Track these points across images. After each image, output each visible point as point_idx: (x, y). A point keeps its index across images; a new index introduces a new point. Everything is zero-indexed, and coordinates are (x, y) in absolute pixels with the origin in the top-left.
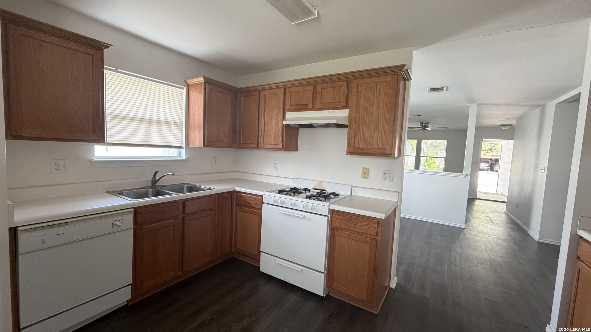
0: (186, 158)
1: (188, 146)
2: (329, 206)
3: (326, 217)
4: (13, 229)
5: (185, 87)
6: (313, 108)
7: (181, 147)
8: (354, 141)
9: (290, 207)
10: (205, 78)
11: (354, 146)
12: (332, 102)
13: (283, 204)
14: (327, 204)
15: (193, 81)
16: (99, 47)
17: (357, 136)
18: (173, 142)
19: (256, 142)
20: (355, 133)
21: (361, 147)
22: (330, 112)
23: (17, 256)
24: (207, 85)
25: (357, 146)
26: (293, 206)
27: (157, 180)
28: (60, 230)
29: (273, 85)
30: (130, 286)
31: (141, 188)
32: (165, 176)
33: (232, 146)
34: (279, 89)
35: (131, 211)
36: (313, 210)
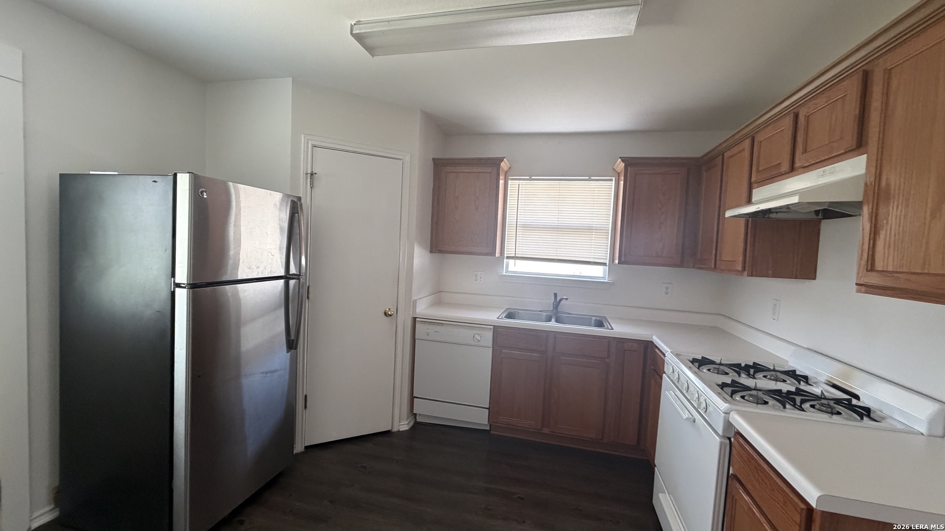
0: (610, 279)
1: (613, 262)
2: (727, 413)
3: (717, 436)
4: (415, 319)
5: (614, 178)
6: (793, 170)
7: (604, 264)
8: (871, 250)
9: (685, 392)
10: (624, 160)
11: (871, 266)
12: (827, 143)
13: (678, 382)
14: (723, 406)
15: (618, 167)
16: (495, 163)
17: (882, 235)
18: (592, 256)
19: (713, 257)
20: (873, 226)
21: (890, 269)
22: (824, 172)
23: (415, 339)
24: (629, 168)
25: (879, 265)
26: (687, 392)
27: (557, 304)
28: (438, 328)
29: (737, 137)
30: (488, 410)
31: (540, 311)
32: (561, 300)
33: (681, 264)
34: (745, 141)
35: (491, 329)
36: (704, 410)
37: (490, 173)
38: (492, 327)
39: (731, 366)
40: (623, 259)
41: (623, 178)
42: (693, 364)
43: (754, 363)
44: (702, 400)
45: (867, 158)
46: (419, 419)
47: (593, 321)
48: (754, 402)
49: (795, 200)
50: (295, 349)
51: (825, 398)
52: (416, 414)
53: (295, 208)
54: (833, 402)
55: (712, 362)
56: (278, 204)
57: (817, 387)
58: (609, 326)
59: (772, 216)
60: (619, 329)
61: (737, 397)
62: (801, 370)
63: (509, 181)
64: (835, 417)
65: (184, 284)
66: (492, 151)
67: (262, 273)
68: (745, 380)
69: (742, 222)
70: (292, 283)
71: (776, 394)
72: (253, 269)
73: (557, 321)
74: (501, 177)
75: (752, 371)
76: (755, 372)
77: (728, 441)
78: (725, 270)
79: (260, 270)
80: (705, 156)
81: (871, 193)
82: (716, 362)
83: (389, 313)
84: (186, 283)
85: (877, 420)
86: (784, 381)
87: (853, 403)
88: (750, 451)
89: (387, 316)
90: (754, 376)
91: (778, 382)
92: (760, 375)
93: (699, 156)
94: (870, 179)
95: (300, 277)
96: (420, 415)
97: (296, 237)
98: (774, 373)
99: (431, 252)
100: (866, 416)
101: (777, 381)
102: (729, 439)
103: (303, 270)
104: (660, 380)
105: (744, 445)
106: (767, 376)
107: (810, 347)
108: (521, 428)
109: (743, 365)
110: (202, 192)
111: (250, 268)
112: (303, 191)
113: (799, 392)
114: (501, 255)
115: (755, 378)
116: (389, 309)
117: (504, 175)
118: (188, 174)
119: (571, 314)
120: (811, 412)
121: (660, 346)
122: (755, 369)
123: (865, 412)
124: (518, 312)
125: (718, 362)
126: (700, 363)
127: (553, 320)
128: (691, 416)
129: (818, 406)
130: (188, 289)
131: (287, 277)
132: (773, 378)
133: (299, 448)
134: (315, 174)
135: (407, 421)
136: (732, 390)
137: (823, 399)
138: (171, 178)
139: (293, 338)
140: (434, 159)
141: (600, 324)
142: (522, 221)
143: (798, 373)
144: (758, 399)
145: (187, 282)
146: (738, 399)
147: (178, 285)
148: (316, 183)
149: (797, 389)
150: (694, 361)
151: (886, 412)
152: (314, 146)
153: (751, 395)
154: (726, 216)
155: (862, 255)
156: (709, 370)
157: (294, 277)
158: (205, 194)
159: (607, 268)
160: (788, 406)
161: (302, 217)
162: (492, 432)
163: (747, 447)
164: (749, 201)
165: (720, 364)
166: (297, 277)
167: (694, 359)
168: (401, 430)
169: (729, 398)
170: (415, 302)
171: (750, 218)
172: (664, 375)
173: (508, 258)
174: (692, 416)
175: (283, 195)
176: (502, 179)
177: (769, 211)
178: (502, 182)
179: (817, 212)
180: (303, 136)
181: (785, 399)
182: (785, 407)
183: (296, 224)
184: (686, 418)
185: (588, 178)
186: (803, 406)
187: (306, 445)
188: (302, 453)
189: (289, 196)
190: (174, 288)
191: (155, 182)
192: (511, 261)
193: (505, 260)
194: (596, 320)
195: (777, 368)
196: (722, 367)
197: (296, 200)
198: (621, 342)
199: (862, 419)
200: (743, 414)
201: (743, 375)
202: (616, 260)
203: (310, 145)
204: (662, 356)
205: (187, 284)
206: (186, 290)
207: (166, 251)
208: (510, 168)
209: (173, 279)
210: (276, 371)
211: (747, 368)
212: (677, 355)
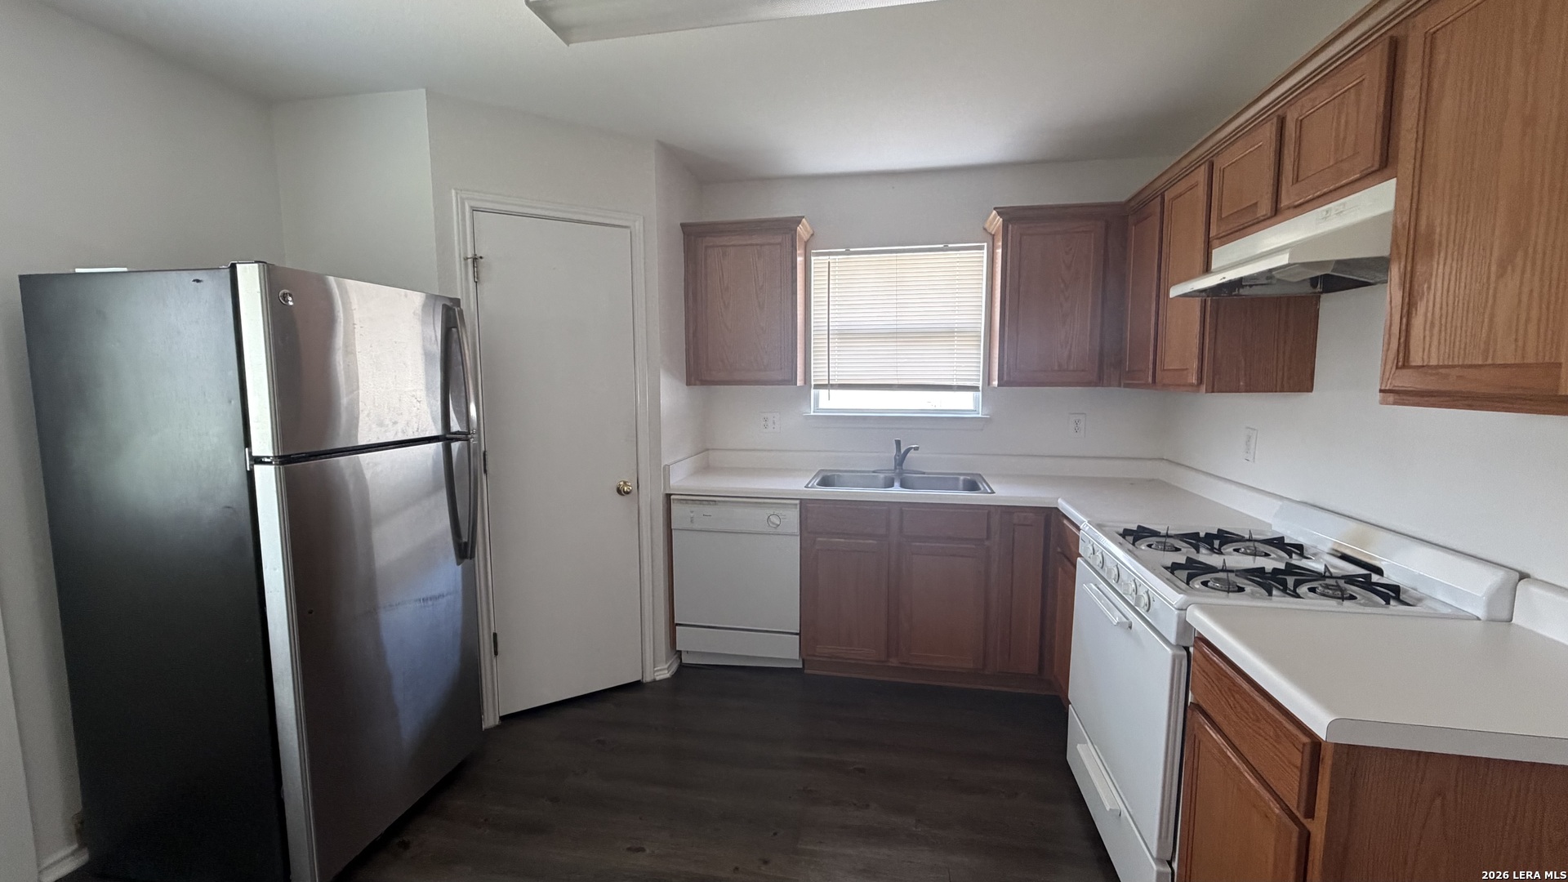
0: (986, 413)
1: (989, 384)
2: (1182, 609)
3: (1168, 646)
4: (668, 496)
5: (985, 244)
6: (1277, 212)
7: (975, 388)
8: (1403, 334)
9: (1113, 582)
10: (1001, 212)
11: (1402, 359)
12: (1331, 164)
13: (1102, 567)
14: (1177, 598)
15: (991, 224)
16: (788, 226)
17: (1421, 308)
18: (955, 377)
19: (1151, 366)
20: (1407, 294)
21: (1434, 362)
22: (1327, 212)
23: (671, 530)
24: (1010, 226)
25: (1416, 359)
26: (1117, 582)
27: (901, 459)
28: (708, 510)
29: (1185, 163)
30: (798, 637)
31: (874, 472)
32: (908, 450)
33: (1099, 381)
34: (1198, 170)
35: (796, 505)
36: (1146, 608)
37: (780, 244)
38: (798, 502)
39: (1184, 537)
40: (1005, 378)
41: (1000, 244)
42: (1124, 537)
43: (1219, 530)
44: (1142, 592)
45: (1397, 184)
46: (686, 660)
47: (961, 483)
48: (1224, 589)
49: (1283, 260)
50: (471, 559)
51: (1331, 577)
52: (680, 652)
53: (451, 318)
54: (1343, 581)
55: (1155, 534)
56: (419, 311)
57: (1317, 561)
58: (987, 488)
59: (1244, 292)
60: (1004, 492)
61: (1197, 584)
62: (1292, 536)
63: (813, 258)
64: (1347, 603)
65: (268, 457)
66: (781, 207)
67: (403, 432)
68: (1205, 557)
69: (1196, 303)
70: (455, 446)
71: (1256, 575)
72: (387, 426)
73: (903, 485)
74: (798, 252)
75: (1216, 543)
76: (1221, 545)
77: (1185, 653)
78: (1170, 385)
79: (399, 427)
80: (1130, 201)
81: (1403, 243)
82: (1160, 533)
83: (626, 488)
84: (272, 455)
85: (1411, 603)
86: (1267, 555)
87: (1373, 581)
88: (1221, 665)
89: (622, 495)
90: (1219, 549)
91: (1257, 557)
92: (1228, 549)
93: (1123, 199)
94: (1402, 218)
95: (470, 436)
96: (687, 652)
97: (456, 369)
98: (1251, 544)
99: (689, 383)
100: (1394, 598)
101: (1255, 555)
102: (1187, 649)
103: (474, 425)
104: (1072, 567)
105: (1211, 656)
106: (1240, 549)
107: (1305, 500)
108: (853, 662)
109: (1202, 535)
110: (284, 296)
111: (381, 424)
112: (460, 287)
113: (1291, 569)
114: (805, 383)
115: (1221, 553)
116: (625, 483)
117: (803, 246)
118: (256, 265)
119: (924, 473)
120: (1311, 598)
121: (1069, 513)
122: (1221, 539)
123: (1392, 593)
124: (839, 476)
125: (1163, 532)
126: (1135, 536)
127: (897, 484)
128: (1125, 620)
129: (1320, 588)
130: (275, 464)
131: (446, 438)
132: (1248, 551)
133: (490, 720)
134: (481, 258)
135: (666, 663)
136: (1189, 573)
137: (1328, 577)
138: (227, 273)
139: (465, 539)
140: (683, 225)
141: (972, 486)
142: (837, 324)
143: (1287, 541)
144: (1229, 584)
145: (274, 453)
146: (1197, 586)
147: (258, 460)
148: (483, 275)
149: (1288, 564)
150: (1126, 533)
151: (1424, 590)
152: (474, 210)
153: (1217, 580)
154: (1171, 296)
155: (1389, 344)
156: (1150, 546)
157: (456, 437)
158: (290, 299)
159: (980, 393)
160: (1275, 592)
161: (464, 333)
162: (805, 671)
163: (1216, 659)
164: (1207, 270)
165: (1167, 536)
166: (464, 436)
167: (1125, 530)
168: (658, 678)
169: (1183, 586)
170: (667, 469)
171: (1208, 296)
172: (1079, 559)
173: (818, 387)
174: (1127, 619)
175: (427, 297)
176: (800, 255)
177: (1238, 283)
178: (800, 259)
179: (1314, 281)
180: (453, 192)
181: (1268, 581)
182: (1270, 594)
183: (455, 347)
184: (1118, 623)
185: (942, 246)
186: (1298, 591)
187: (501, 715)
188: (497, 727)
189: (437, 297)
190: (252, 466)
191: (198, 281)
192: (823, 393)
193: (813, 391)
194: (964, 480)
195: (1254, 537)
196: (1169, 540)
197: (449, 304)
198: (1008, 511)
199: (1388, 603)
200: (1205, 608)
201: (1203, 550)
202: (995, 380)
203: (467, 209)
204: (1074, 530)
205: (275, 457)
206: (273, 467)
207: (230, 402)
208: (812, 235)
209: (247, 449)
210: (441, 596)
211: (1209, 538)
212: (1100, 527)
